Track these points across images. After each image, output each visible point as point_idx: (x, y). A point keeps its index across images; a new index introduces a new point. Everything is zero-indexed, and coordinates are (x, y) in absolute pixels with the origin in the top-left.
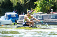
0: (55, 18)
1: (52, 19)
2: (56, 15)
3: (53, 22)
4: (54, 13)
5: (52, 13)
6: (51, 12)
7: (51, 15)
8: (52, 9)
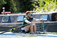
0: (8, 21)
1: (3, 22)
2: (9, 16)
3: (5, 28)
4: (6, 14)
5: (4, 14)
6: (2, 12)
7: (3, 16)
8: (3, 8)
